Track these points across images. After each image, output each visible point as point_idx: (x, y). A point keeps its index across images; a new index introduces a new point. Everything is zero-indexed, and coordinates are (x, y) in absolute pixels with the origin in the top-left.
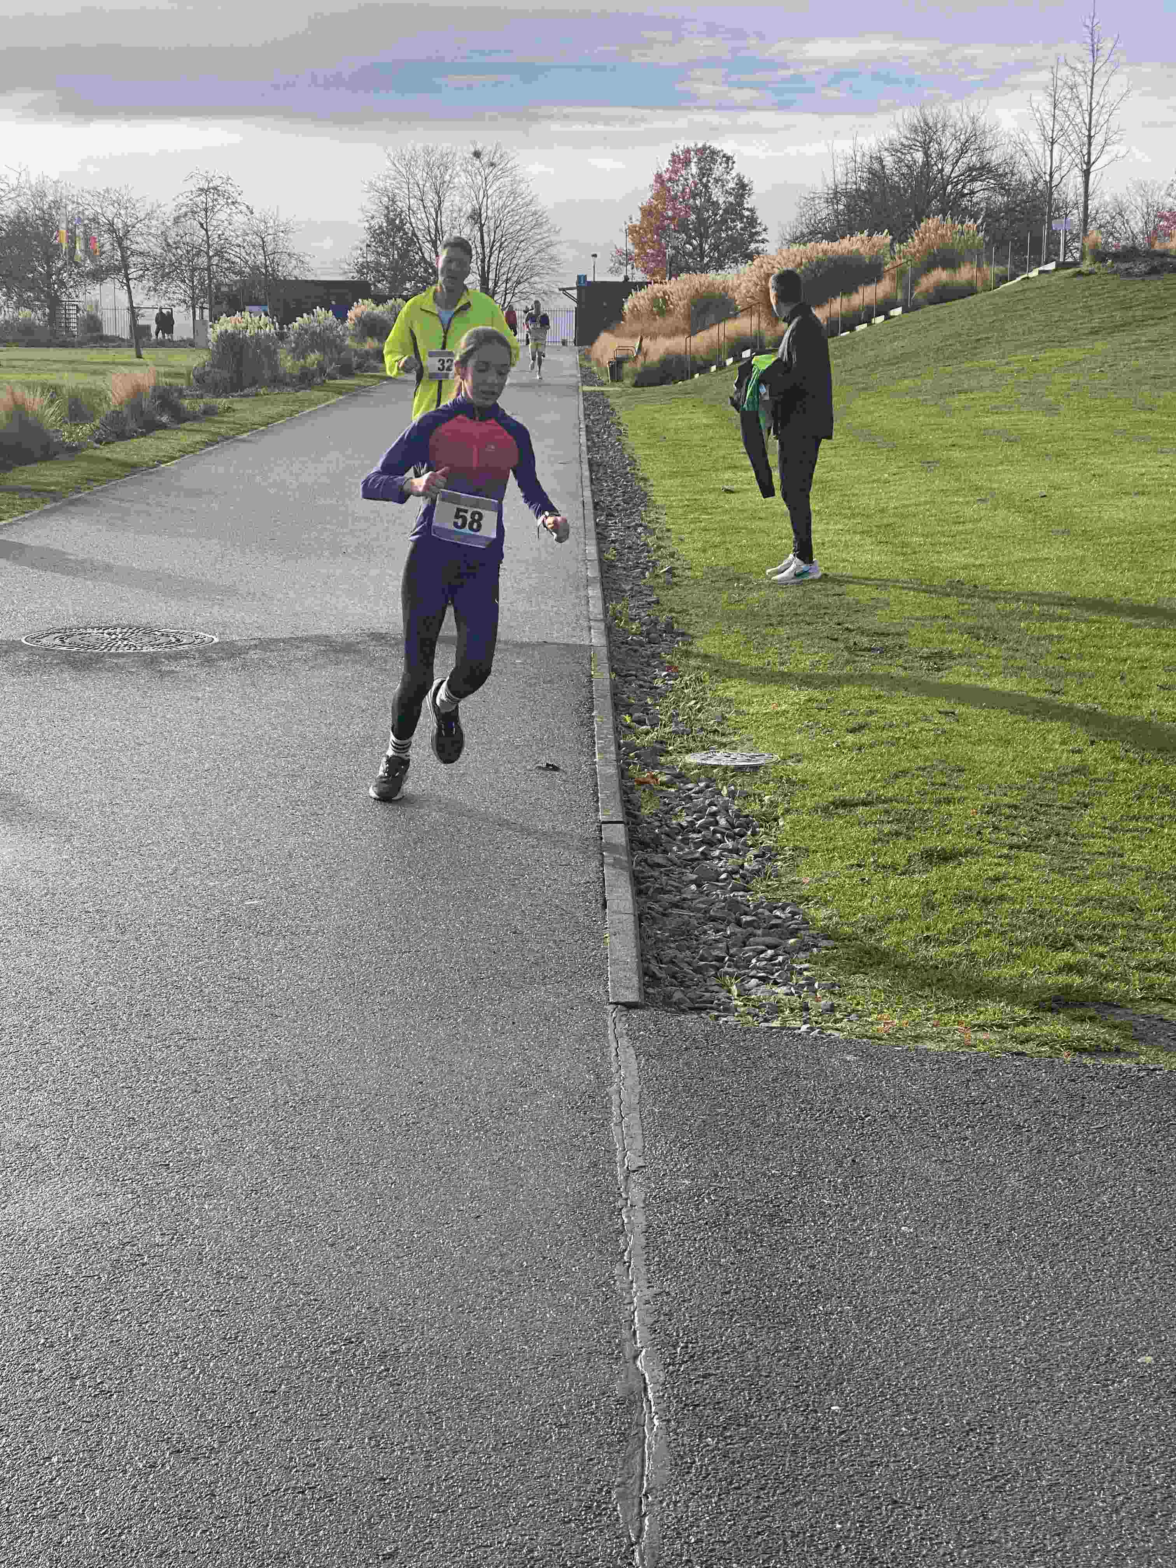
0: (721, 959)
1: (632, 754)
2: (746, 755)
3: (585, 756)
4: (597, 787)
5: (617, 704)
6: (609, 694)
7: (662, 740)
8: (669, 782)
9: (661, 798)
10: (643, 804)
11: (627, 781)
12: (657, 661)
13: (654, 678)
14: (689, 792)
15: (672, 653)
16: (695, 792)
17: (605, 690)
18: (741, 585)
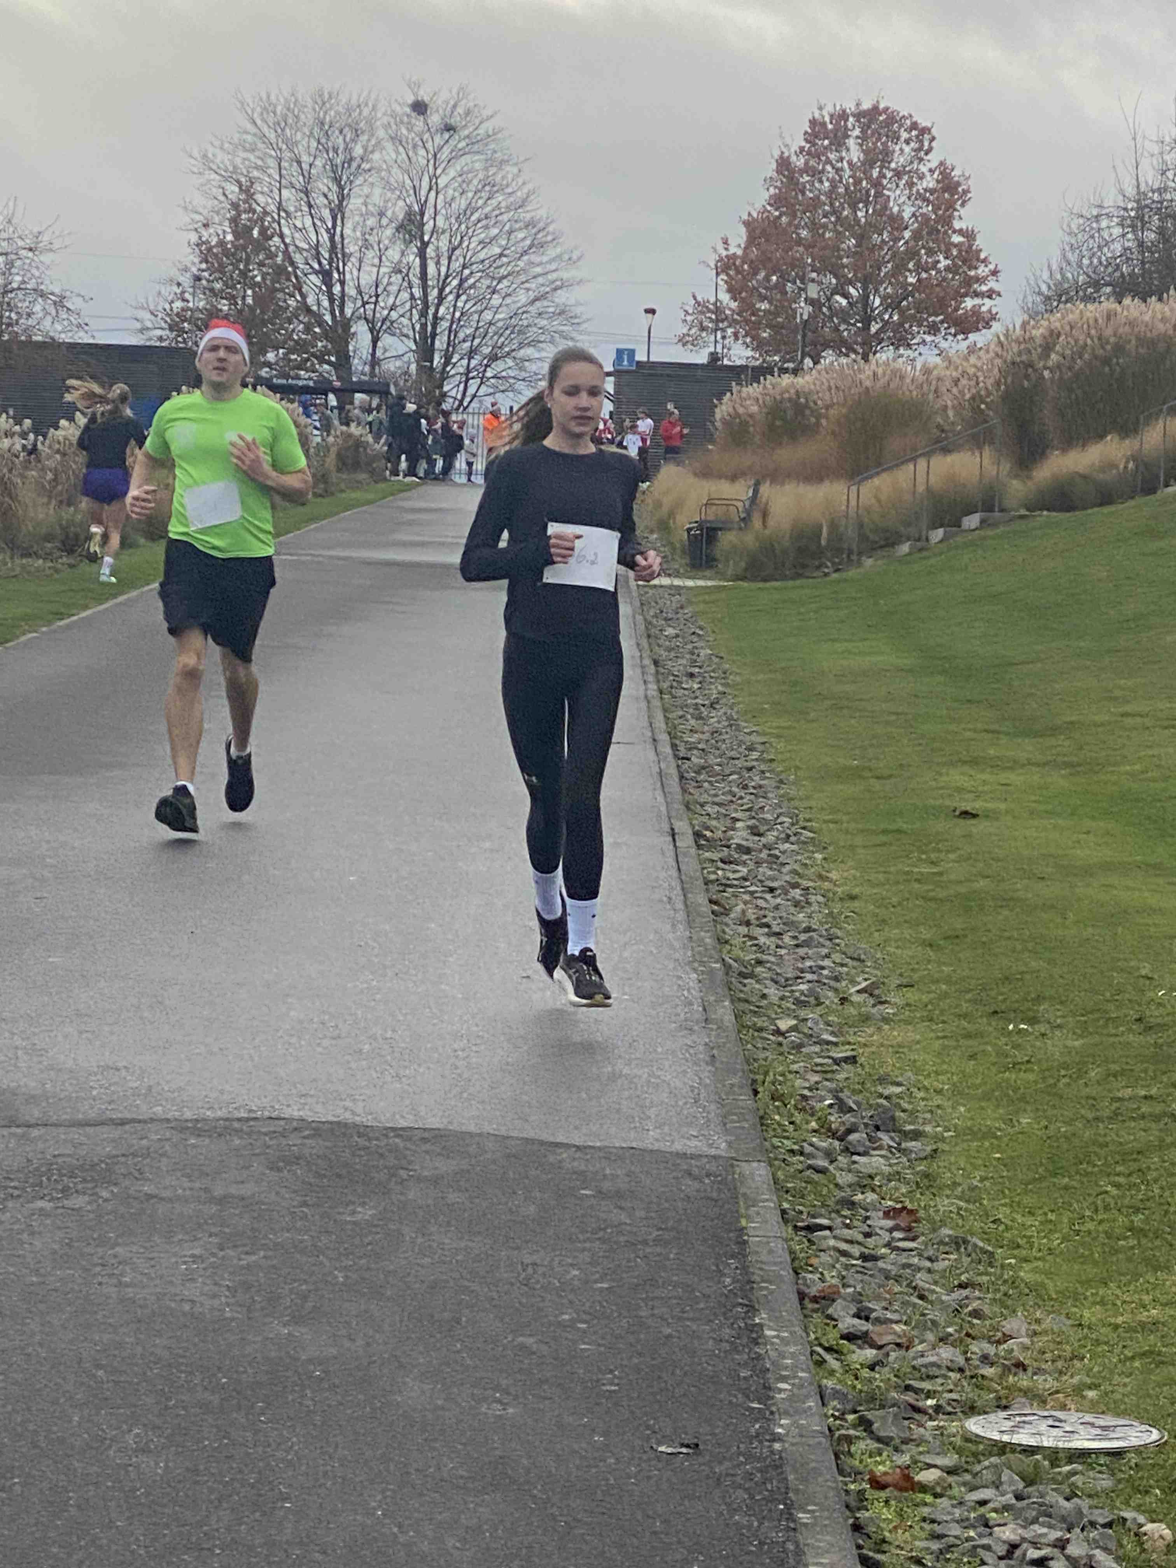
1: (851, 1417)
2: (1092, 1425)
3: (757, 1420)
4: (791, 1495)
5: (802, 1296)
6: (787, 1274)
7: (908, 1382)
8: (938, 1484)
9: (924, 1520)
10: (887, 1534)
11: (848, 1479)
12: (871, 1197)
13: (867, 1235)
14: (982, 1510)
15: (897, 1176)
16: (995, 1510)
17: (775, 1264)
18: (1022, 1026)
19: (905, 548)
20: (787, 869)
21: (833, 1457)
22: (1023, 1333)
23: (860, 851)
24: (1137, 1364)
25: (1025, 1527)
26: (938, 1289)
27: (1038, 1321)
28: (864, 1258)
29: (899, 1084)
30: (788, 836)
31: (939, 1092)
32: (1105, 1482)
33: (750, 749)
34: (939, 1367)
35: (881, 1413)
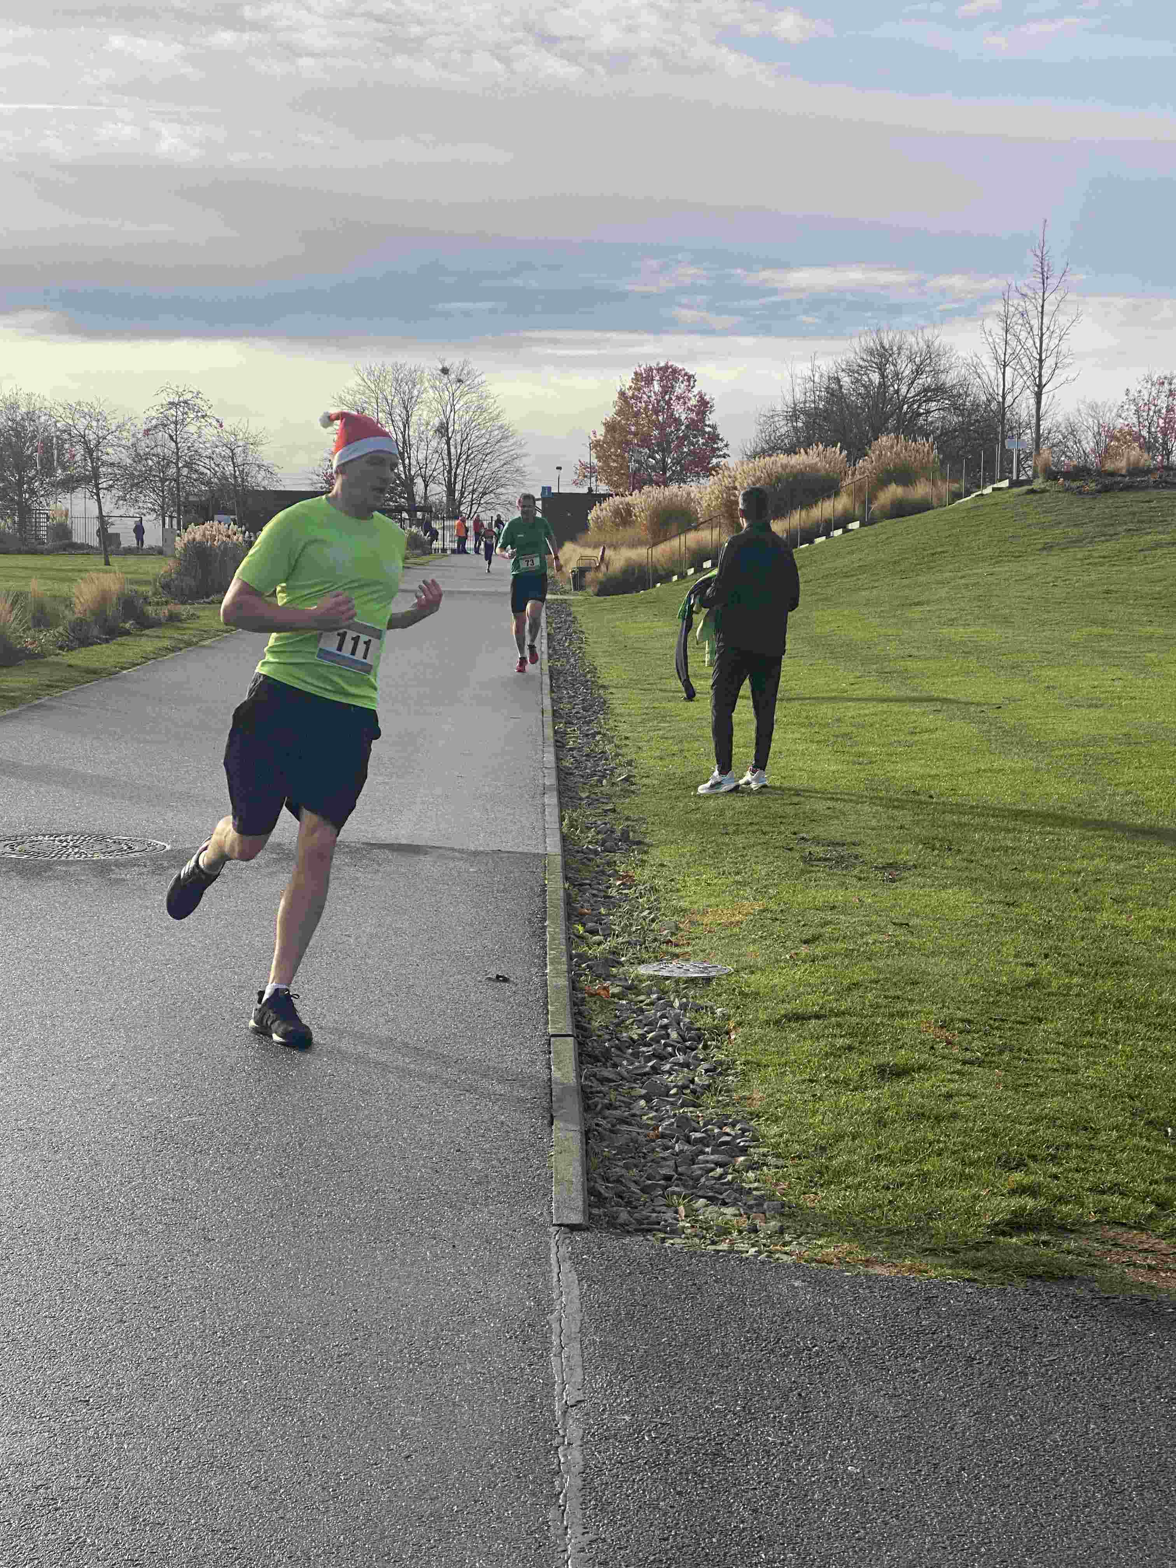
0: (668, 1178)
1: (583, 965)
2: (698, 967)
6: (563, 904)
8: (621, 993)
10: (593, 1016)
12: (612, 871)
13: (608, 888)
14: (640, 1004)
17: (558, 900)
28: (605, 897)
29: (634, 821)
31: (653, 824)
34: (630, 943)
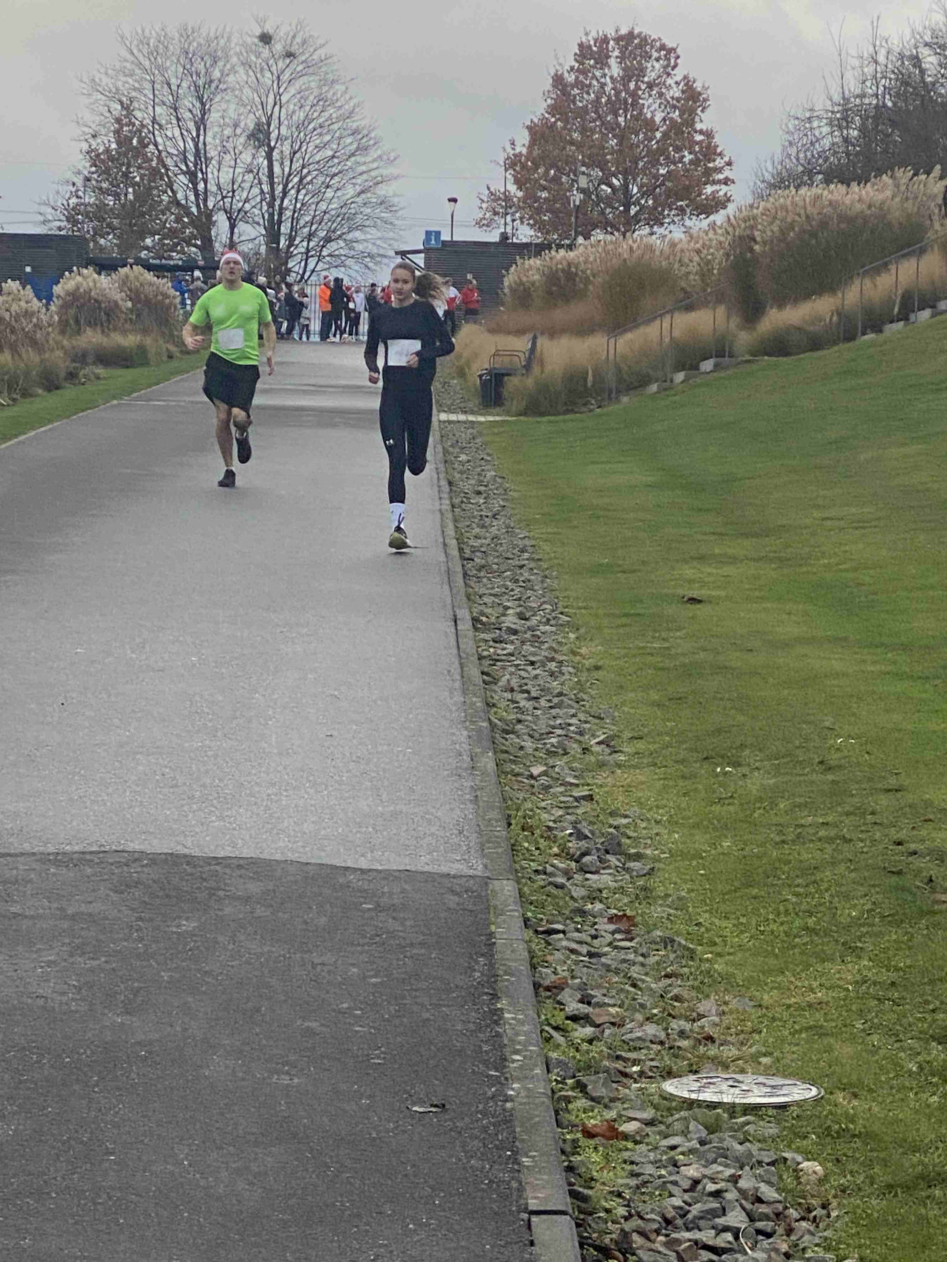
1: (570, 1082)
2: (764, 1085)
3: (494, 1086)
4: (517, 1144)
5: (537, 986)
6: (524, 968)
7: (619, 1053)
8: (637, 1133)
9: (625, 1162)
10: (595, 1174)
11: (565, 1131)
12: (598, 906)
13: (595, 937)
14: (672, 1153)
15: (622, 890)
16: (683, 1154)
17: (516, 961)
18: (727, 769)
19: (654, 388)
20: (546, 645)
21: (553, 1113)
22: (714, 1012)
23: (606, 631)
24: (804, 1035)
25: (705, 1167)
26: (648, 979)
27: (726, 1003)
28: (591, 955)
29: (626, 817)
30: (548, 620)
31: (657, 822)
32: (772, 1130)
33: (522, 551)
34: (644, 1040)
35: (593, 1078)
